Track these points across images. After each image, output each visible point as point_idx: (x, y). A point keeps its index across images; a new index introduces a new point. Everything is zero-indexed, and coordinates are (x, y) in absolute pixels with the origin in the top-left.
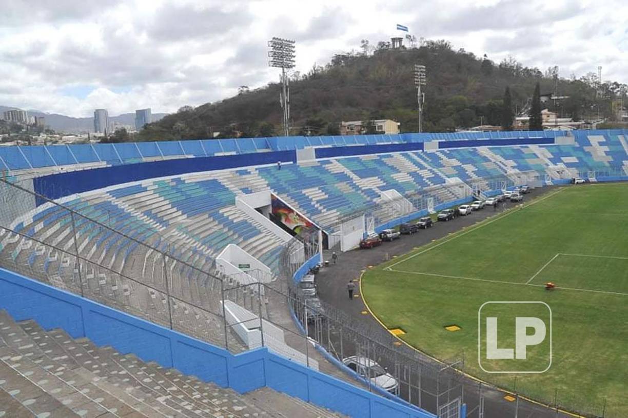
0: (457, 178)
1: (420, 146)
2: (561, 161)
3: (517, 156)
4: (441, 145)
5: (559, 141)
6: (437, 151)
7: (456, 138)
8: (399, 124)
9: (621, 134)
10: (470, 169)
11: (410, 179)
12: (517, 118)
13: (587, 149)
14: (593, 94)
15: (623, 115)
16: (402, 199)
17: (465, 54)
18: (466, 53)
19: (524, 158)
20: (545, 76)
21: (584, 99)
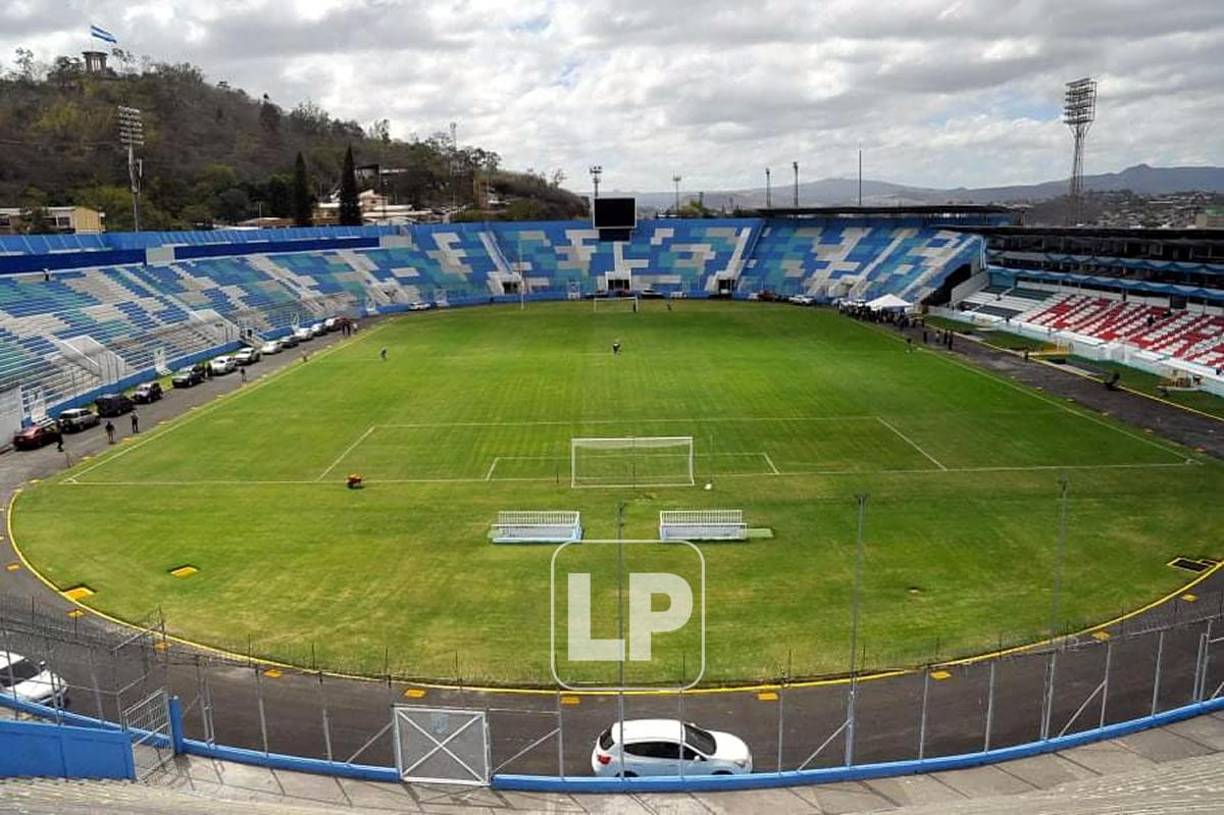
0: (212, 311)
1: (139, 255)
2: (392, 275)
3: (318, 270)
4: (180, 253)
5: (387, 242)
6: (172, 264)
7: (208, 241)
8: (103, 215)
9: (483, 230)
10: (234, 293)
11: (122, 315)
12: (322, 205)
13: (431, 254)
14: (446, 166)
15: (490, 199)
16: (102, 351)
17: (228, 92)
18: (231, 89)
19: (328, 272)
20: (369, 136)
21: (431, 174)
